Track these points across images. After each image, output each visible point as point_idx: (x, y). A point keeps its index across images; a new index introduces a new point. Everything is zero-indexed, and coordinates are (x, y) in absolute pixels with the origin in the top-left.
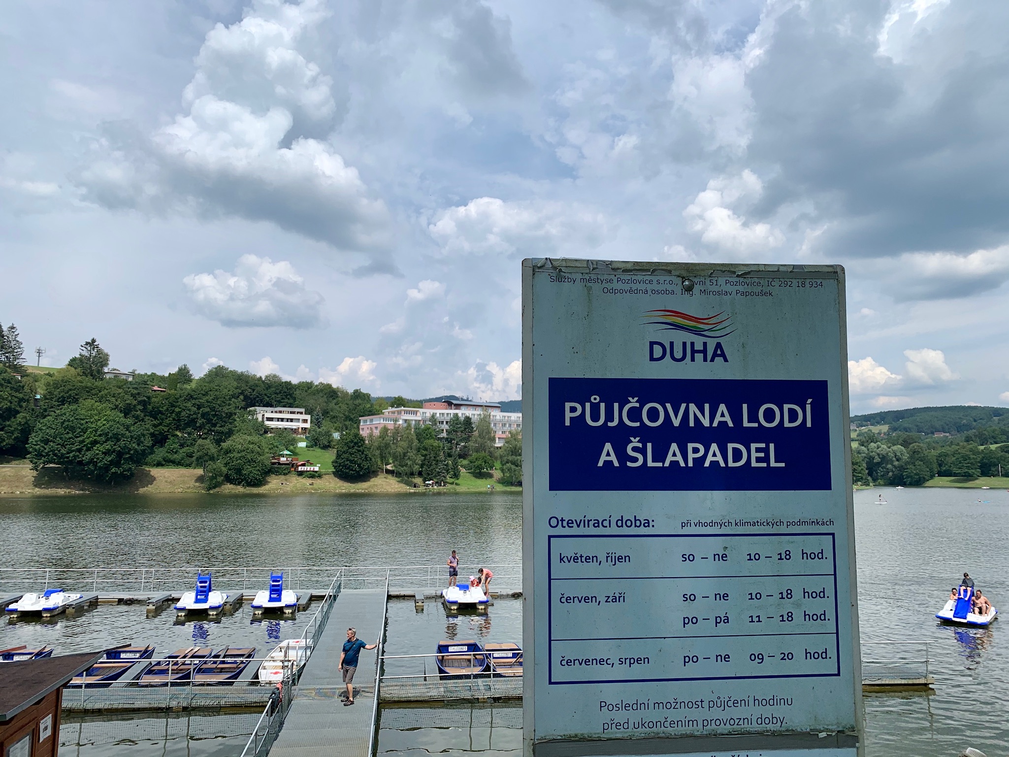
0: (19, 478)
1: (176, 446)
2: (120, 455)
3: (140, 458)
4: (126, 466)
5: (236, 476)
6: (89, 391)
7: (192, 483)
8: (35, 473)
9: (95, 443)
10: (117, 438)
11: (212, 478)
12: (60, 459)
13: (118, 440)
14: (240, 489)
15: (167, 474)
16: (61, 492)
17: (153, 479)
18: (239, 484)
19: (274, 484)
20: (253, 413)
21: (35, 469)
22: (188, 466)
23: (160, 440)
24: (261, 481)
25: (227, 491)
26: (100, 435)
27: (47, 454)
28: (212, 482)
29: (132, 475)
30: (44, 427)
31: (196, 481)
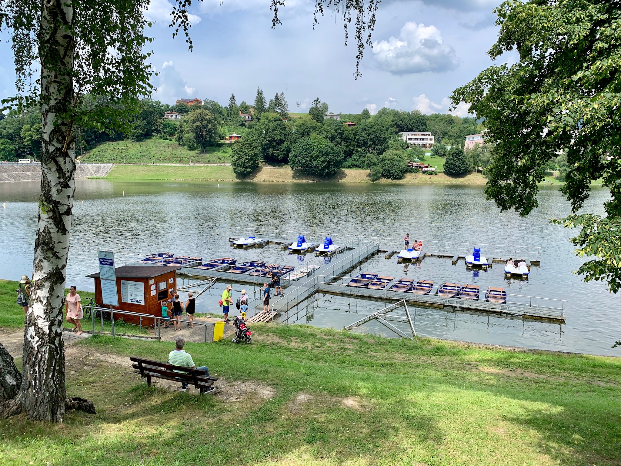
0: (286, 174)
1: (357, 157)
2: (329, 163)
3: (339, 164)
4: (332, 169)
5: (387, 174)
6: (314, 128)
7: (365, 178)
8: (293, 172)
9: (318, 156)
10: (327, 153)
11: (375, 175)
12: (303, 165)
13: (328, 155)
14: (389, 181)
15: (352, 173)
16: (304, 181)
17: (346, 175)
18: (389, 178)
19: (409, 178)
20: (401, 136)
21: (292, 170)
22: (363, 168)
23: (349, 154)
24: (401, 177)
25: (383, 182)
26: (320, 153)
27: (297, 163)
28: (375, 177)
29: (335, 173)
30: (295, 149)
31: (367, 176)
